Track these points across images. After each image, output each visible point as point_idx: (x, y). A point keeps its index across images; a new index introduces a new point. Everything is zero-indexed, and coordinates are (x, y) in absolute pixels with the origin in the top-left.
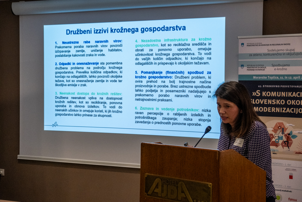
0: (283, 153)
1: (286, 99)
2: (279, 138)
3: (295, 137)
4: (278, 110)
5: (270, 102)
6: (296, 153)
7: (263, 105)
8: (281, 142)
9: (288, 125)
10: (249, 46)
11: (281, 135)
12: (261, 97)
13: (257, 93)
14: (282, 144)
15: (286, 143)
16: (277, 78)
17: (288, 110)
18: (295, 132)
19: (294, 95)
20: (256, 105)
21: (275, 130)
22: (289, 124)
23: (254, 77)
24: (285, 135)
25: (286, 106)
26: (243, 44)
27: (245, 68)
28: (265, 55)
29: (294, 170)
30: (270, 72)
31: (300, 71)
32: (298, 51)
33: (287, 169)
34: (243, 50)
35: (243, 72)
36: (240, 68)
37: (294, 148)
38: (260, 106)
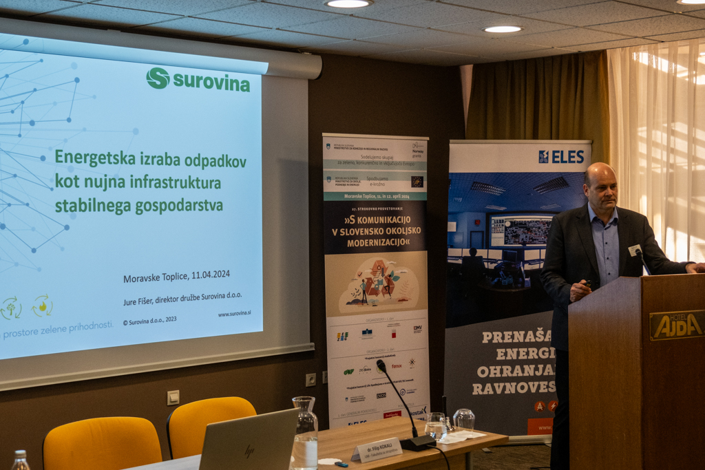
0: (384, 303)
1: (385, 226)
2: (380, 282)
3: (397, 278)
4: (376, 242)
5: (366, 231)
6: (399, 301)
7: (359, 237)
8: (381, 287)
9: (388, 263)
10: (337, 148)
11: (380, 278)
12: (356, 226)
13: (351, 220)
14: (382, 291)
15: (387, 288)
16: (373, 197)
17: (388, 243)
18: (397, 273)
19: (395, 220)
20: (351, 238)
21: (374, 273)
22: (390, 260)
23: (346, 196)
24: (386, 278)
25: (386, 236)
26: (328, 145)
28: (358, 163)
29: (397, 325)
30: (366, 188)
31: (401, 188)
32: (397, 159)
33: (390, 326)
34: (329, 155)
35: (331, 187)
36: (325, 182)
37: (396, 294)
38: (354, 238)
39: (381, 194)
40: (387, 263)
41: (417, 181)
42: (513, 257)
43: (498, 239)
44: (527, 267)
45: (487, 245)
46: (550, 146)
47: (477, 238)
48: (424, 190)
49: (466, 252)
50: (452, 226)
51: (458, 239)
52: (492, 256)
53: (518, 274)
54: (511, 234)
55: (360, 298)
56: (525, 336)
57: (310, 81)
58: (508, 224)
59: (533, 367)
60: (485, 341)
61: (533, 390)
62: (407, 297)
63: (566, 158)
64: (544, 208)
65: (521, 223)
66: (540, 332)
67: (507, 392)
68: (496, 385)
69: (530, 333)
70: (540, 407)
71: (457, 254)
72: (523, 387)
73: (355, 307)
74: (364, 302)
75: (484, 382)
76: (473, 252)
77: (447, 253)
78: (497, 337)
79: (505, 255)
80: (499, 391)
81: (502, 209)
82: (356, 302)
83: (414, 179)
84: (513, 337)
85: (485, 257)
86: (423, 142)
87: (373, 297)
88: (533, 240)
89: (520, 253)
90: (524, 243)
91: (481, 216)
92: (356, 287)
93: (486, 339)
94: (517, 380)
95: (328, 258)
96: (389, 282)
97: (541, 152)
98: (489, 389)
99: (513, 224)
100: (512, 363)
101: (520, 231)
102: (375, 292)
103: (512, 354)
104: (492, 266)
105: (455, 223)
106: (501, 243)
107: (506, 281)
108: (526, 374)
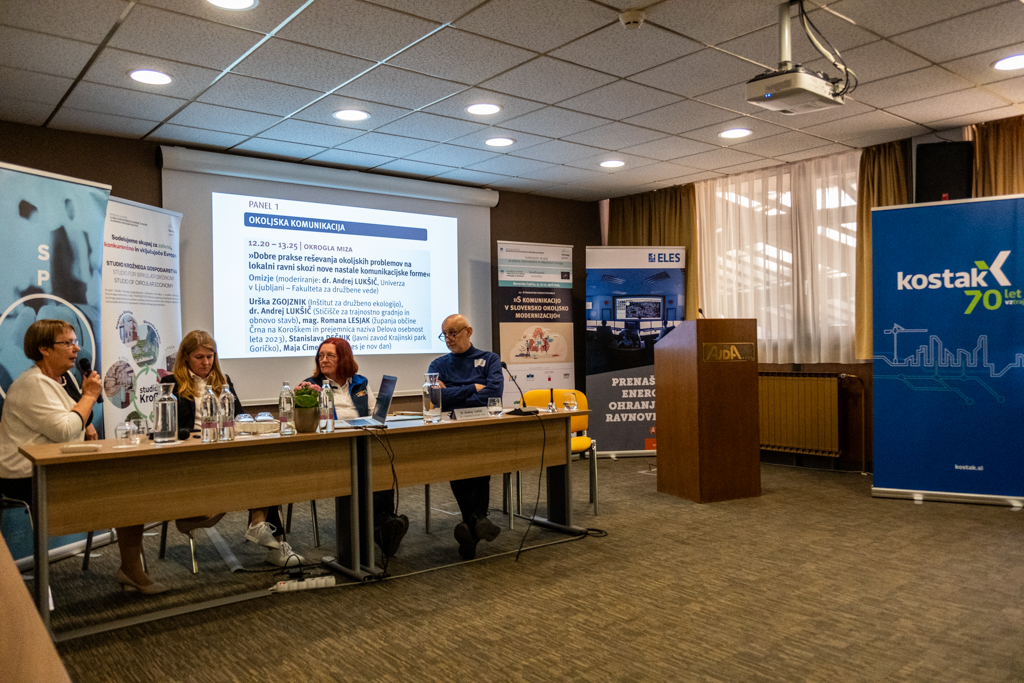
0: (543, 357)
1: (542, 305)
2: (539, 343)
3: (551, 340)
4: (536, 316)
5: (529, 308)
6: (553, 356)
7: (524, 312)
8: (540, 346)
10: (508, 251)
11: (540, 340)
12: (522, 304)
13: (518, 299)
14: (541, 349)
15: (544, 347)
16: (534, 285)
17: (545, 316)
18: (551, 337)
19: (550, 301)
20: (518, 312)
21: (535, 336)
22: (546, 329)
23: (515, 284)
24: (543, 340)
25: (543, 311)
26: (502, 249)
27: (505, 274)
28: (524, 261)
29: (552, 372)
30: (528, 279)
31: (553, 279)
32: (550, 260)
33: (546, 373)
34: (502, 255)
35: (504, 278)
36: (500, 273)
37: (551, 351)
38: (521, 312)
39: (539, 283)
40: (544, 330)
41: (565, 275)
42: (632, 327)
43: (621, 314)
44: (642, 333)
45: (614, 318)
46: (656, 250)
47: (607, 313)
48: (570, 281)
49: (600, 323)
50: (589, 305)
51: (593, 314)
52: (617, 326)
53: (636, 338)
54: (630, 310)
55: (525, 352)
56: (642, 381)
57: (491, 209)
58: (628, 304)
59: (648, 402)
60: (614, 384)
61: (648, 419)
62: (559, 353)
63: (667, 258)
64: (653, 293)
65: (637, 304)
66: (652, 378)
67: (630, 420)
68: (622, 415)
69: (645, 379)
70: (653, 430)
71: (593, 324)
72: (641, 417)
73: (521, 358)
74: (528, 355)
75: (614, 413)
76: (604, 323)
77: (585, 323)
78: (622, 382)
79: (626, 325)
80: (624, 420)
81: (624, 293)
82: (522, 355)
83: (563, 273)
84: (633, 382)
85: (612, 326)
86: (569, 249)
87: (534, 353)
88: (646, 315)
89: (637, 324)
90: (640, 317)
91: (610, 299)
92: (522, 345)
93: (615, 381)
94: (637, 411)
95: (503, 326)
96: (546, 342)
97: (650, 255)
98: (617, 418)
99: (632, 304)
100: (633, 400)
101: (637, 309)
102: (536, 349)
103: (633, 394)
104: (618, 333)
105: (591, 304)
106: (624, 317)
107: (627, 343)
108: (643, 408)
